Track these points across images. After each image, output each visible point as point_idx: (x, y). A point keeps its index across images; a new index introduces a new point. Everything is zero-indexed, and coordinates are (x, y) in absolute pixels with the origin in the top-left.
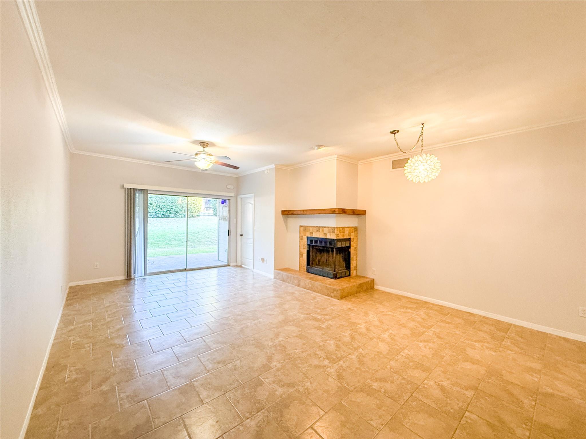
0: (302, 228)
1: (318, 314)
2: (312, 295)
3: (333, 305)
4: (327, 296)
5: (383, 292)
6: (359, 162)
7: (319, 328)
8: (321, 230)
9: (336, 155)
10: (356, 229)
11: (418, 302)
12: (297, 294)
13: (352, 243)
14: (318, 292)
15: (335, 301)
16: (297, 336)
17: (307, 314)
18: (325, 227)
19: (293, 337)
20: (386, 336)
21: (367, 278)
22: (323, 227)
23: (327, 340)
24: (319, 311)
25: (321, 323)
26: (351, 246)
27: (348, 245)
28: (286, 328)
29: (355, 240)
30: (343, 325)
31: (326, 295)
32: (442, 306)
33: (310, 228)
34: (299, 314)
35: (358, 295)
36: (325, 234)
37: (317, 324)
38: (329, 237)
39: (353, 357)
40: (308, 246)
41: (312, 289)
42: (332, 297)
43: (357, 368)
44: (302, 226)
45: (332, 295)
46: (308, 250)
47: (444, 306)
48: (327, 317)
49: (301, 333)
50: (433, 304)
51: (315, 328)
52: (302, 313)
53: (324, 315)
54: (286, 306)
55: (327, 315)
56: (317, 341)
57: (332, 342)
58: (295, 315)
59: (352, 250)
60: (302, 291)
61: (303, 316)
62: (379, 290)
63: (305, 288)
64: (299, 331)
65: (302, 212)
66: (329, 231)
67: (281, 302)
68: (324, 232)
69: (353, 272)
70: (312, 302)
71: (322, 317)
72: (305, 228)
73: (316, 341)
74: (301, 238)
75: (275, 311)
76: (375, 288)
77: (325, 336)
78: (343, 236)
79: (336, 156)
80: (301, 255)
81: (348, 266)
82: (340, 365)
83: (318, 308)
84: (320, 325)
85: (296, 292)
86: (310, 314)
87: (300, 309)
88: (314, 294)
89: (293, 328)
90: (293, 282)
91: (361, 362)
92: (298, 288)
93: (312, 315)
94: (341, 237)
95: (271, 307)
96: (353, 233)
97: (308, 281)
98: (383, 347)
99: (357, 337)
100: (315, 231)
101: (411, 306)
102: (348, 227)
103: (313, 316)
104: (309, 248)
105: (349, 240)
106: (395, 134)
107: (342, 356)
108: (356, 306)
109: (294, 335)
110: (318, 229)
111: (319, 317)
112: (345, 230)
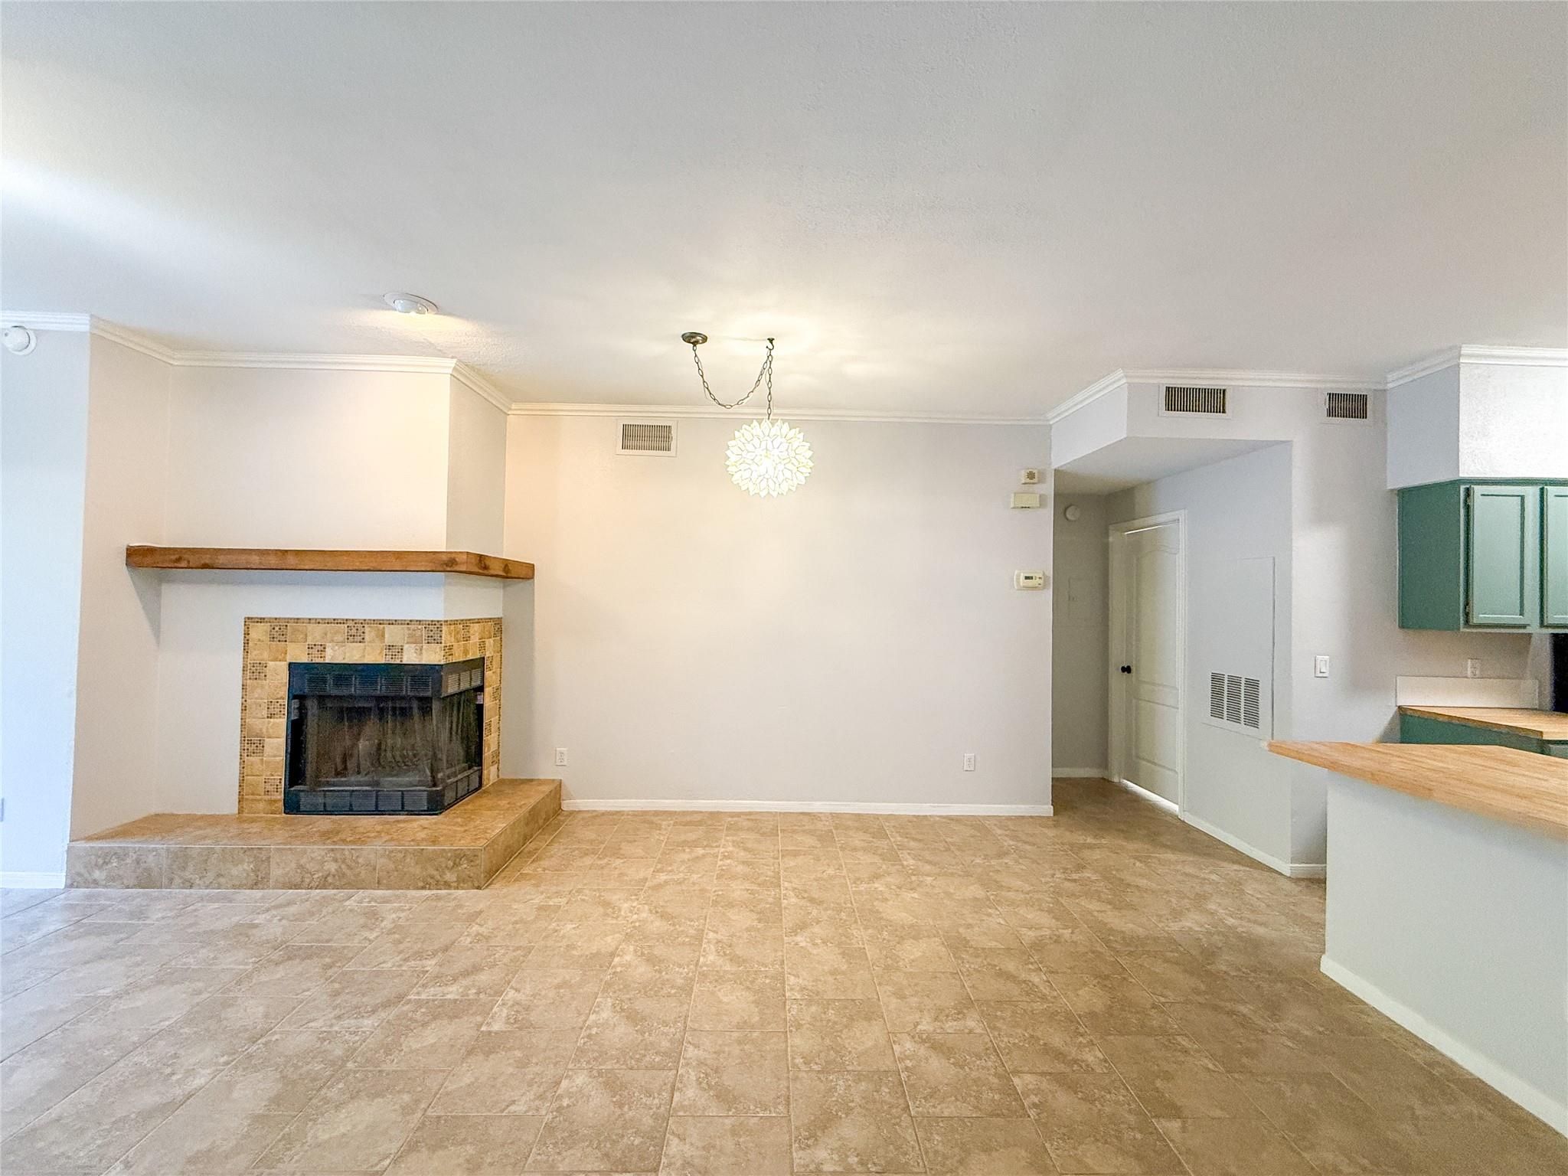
0: (258, 632)
1: (438, 979)
2: (350, 903)
3: (473, 917)
4: (423, 888)
5: (596, 816)
6: (514, 406)
7: (486, 1045)
8: (369, 634)
9: (452, 358)
10: (497, 626)
11: (698, 818)
12: (272, 927)
13: (488, 674)
14: (379, 884)
15: (469, 898)
16: (412, 1147)
17: (387, 1004)
18: (391, 623)
19: (395, 1161)
20: (711, 957)
21: (541, 782)
22: (381, 622)
23: (558, 1083)
24: (430, 964)
25: (479, 1019)
26: (486, 684)
27: (476, 683)
28: (324, 1136)
29: (496, 660)
30: (565, 984)
31: (421, 884)
32: (750, 813)
33: (310, 627)
34: (346, 1023)
35: (530, 846)
36: (390, 647)
37: (463, 1029)
38: (410, 657)
39: (691, 1093)
40: (295, 704)
41: (346, 880)
42: (447, 885)
43: (734, 1132)
44: (262, 620)
45: (450, 876)
46: (294, 717)
47: (757, 813)
48: (483, 978)
49: (419, 1114)
50: (733, 815)
51: (470, 1052)
52: (358, 1012)
53: (466, 973)
54: (250, 1011)
55: (476, 969)
56: (519, 1108)
57: (581, 1079)
58: (326, 1037)
59: (487, 700)
60: (289, 904)
61: (368, 1023)
62: (579, 812)
63: (297, 887)
64: (407, 1110)
65: (273, 561)
66: (411, 636)
67: (198, 999)
68: (388, 640)
69: (490, 773)
70: (375, 934)
71: (468, 988)
72: (281, 629)
73: (517, 1117)
74: (253, 671)
75: (190, 1072)
76: (564, 808)
77: (537, 1069)
78: (466, 652)
79: (452, 363)
80: (251, 743)
81: (474, 757)
82: (679, 1164)
83: (419, 955)
84: (484, 1028)
85: (260, 919)
86: (400, 997)
87: (336, 994)
88: (359, 899)
89: (363, 1114)
90: (219, 875)
91: (725, 1097)
92: (257, 893)
93: (412, 997)
94: (458, 657)
95: (142, 1058)
96: (491, 640)
97: (317, 850)
98: (736, 1000)
99: (642, 1005)
100: (339, 638)
101: (691, 836)
102: (478, 621)
103: (419, 1004)
104: (302, 710)
105: (479, 664)
106: (695, 344)
107: (656, 1117)
108: (554, 889)
109: (393, 1148)
110: (355, 630)
111: (453, 992)
112: (472, 631)
